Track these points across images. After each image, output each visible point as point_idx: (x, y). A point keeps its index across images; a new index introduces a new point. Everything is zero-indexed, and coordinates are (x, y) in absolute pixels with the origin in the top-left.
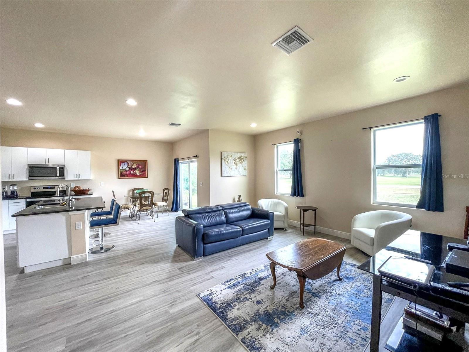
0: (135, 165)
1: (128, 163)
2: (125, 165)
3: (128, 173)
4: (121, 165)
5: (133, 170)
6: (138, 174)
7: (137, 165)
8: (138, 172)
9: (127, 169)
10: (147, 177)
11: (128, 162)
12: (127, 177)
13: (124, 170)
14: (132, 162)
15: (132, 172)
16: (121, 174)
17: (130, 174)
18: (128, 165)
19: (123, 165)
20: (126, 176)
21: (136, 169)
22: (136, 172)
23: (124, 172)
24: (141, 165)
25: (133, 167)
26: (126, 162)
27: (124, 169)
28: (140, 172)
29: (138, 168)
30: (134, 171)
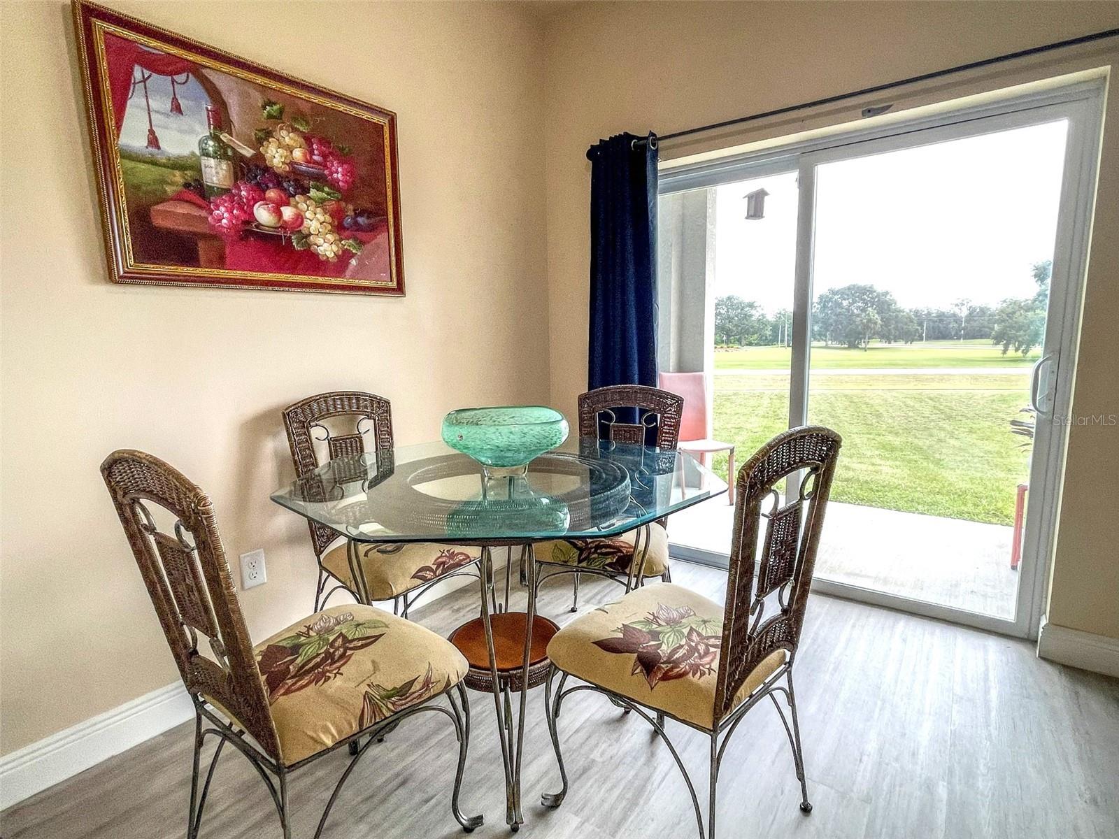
0: (288, 138)
1: (213, 93)
2: (177, 108)
3: (224, 216)
4: (135, 104)
5: (272, 194)
6: (327, 247)
7: (307, 139)
8: (316, 222)
9: (216, 173)
10: (400, 289)
11: (221, 82)
12: (221, 261)
13: (178, 177)
14: (258, 99)
15: (263, 215)
16: (141, 217)
17: (248, 230)
18: (220, 119)
19: (161, 103)
20: (202, 247)
21: (304, 191)
22: (299, 218)
23: (179, 198)
24: (343, 158)
25: (275, 156)
26: (195, 69)
27: (177, 165)
28: (339, 228)
29: (321, 180)
30: (288, 213)
